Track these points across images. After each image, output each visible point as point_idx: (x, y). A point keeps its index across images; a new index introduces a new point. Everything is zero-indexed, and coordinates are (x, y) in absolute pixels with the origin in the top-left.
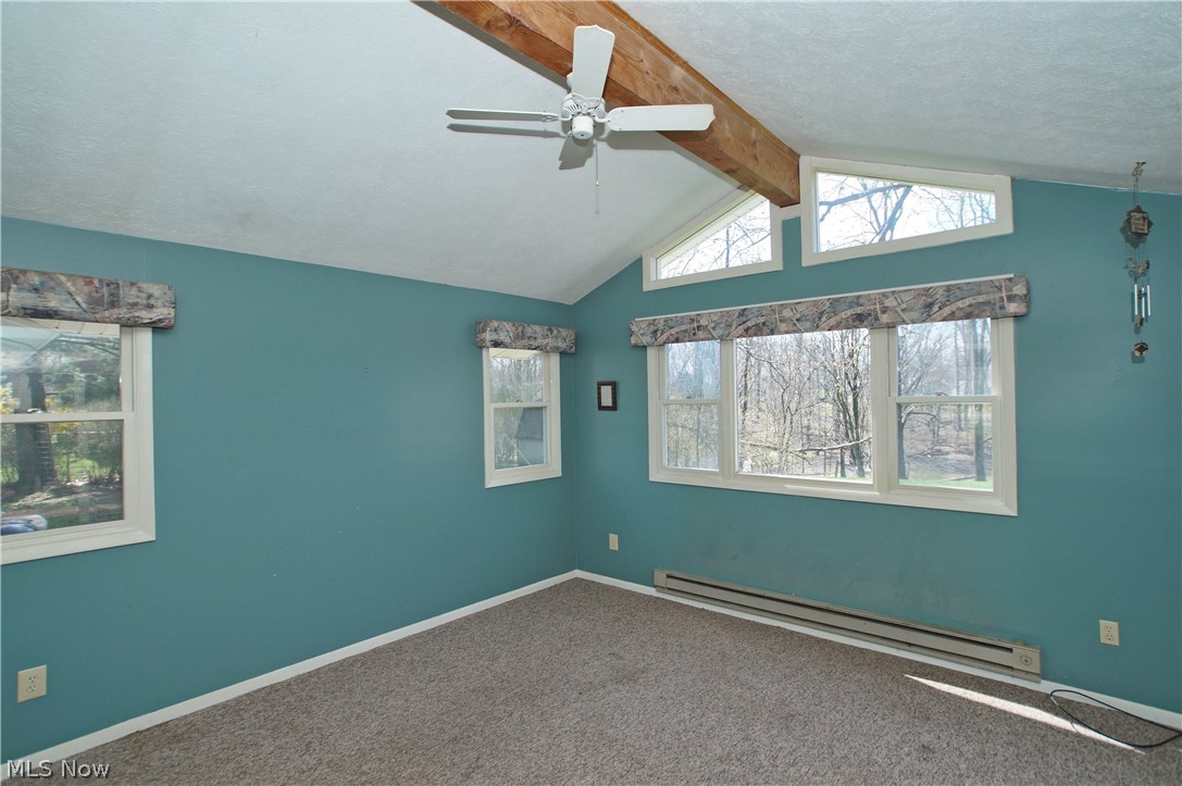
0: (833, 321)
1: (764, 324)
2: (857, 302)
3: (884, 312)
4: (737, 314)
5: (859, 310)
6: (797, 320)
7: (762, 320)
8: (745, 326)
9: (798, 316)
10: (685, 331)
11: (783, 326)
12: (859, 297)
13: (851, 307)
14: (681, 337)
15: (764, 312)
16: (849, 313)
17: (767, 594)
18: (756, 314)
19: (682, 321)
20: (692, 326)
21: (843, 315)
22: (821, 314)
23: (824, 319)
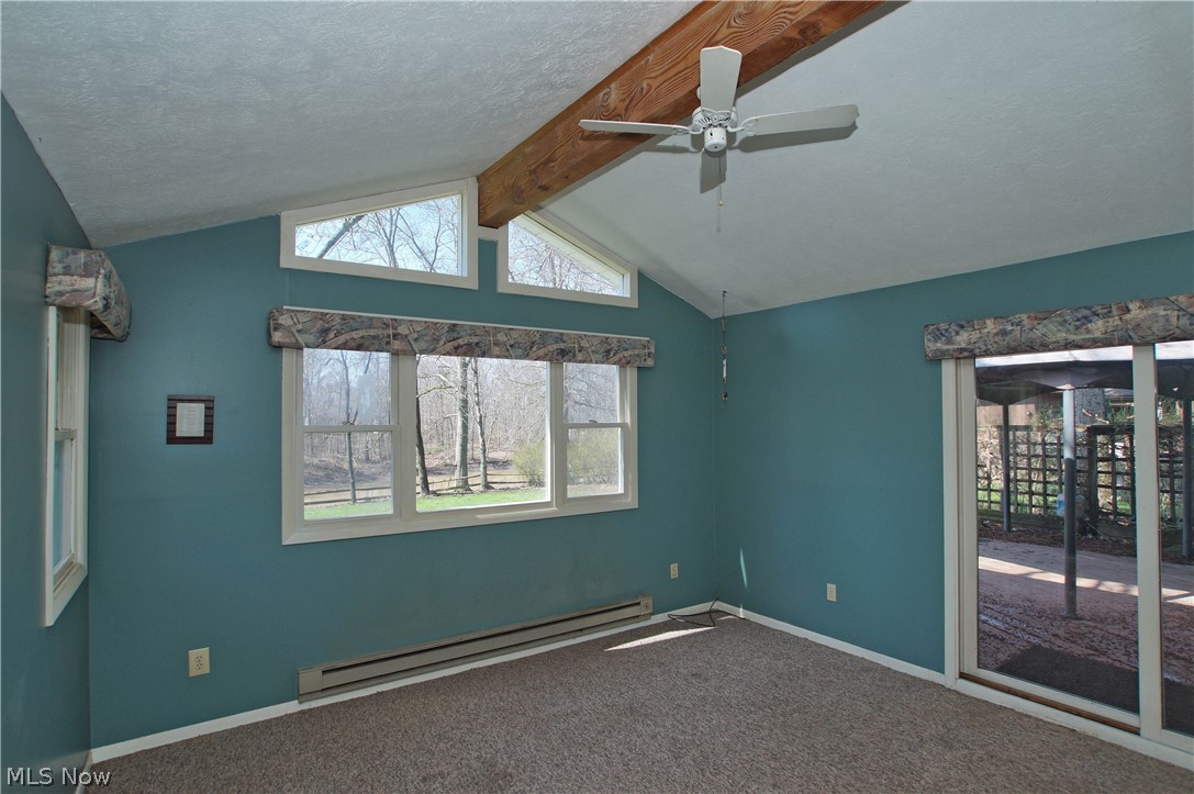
0: (541, 352)
1: (477, 344)
2: (560, 339)
3: (580, 351)
4: (446, 328)
5: (562, 346)
6: (511, 346)
7: (475, 340)
8: (455, 343)
9: (512, 342)
10: (375, 337)
11: (496, 350)
12: (562, 334)
13: (557, 342)
14: (367, 344)
15: (478, 332)
16: (555, 346)
17: (465, 639)
18: (469, 332)
19: (370, 323)
20: (386, 332)
21: (550, 348)
22: (533, 343)
23: (534, 349)
